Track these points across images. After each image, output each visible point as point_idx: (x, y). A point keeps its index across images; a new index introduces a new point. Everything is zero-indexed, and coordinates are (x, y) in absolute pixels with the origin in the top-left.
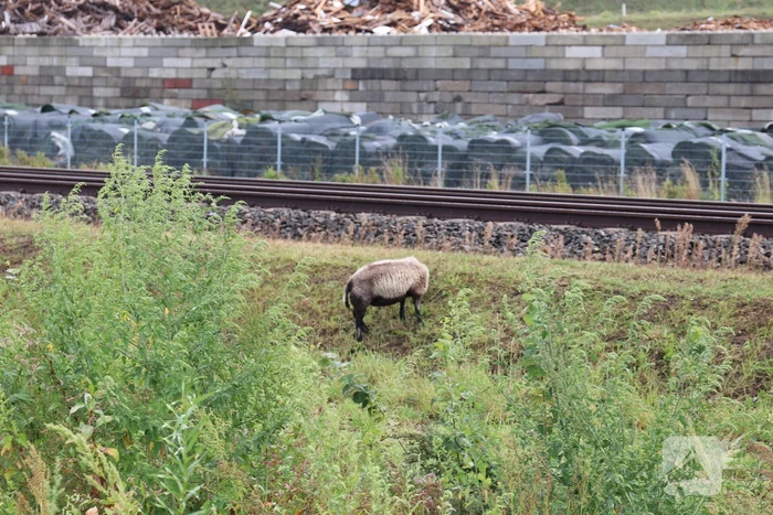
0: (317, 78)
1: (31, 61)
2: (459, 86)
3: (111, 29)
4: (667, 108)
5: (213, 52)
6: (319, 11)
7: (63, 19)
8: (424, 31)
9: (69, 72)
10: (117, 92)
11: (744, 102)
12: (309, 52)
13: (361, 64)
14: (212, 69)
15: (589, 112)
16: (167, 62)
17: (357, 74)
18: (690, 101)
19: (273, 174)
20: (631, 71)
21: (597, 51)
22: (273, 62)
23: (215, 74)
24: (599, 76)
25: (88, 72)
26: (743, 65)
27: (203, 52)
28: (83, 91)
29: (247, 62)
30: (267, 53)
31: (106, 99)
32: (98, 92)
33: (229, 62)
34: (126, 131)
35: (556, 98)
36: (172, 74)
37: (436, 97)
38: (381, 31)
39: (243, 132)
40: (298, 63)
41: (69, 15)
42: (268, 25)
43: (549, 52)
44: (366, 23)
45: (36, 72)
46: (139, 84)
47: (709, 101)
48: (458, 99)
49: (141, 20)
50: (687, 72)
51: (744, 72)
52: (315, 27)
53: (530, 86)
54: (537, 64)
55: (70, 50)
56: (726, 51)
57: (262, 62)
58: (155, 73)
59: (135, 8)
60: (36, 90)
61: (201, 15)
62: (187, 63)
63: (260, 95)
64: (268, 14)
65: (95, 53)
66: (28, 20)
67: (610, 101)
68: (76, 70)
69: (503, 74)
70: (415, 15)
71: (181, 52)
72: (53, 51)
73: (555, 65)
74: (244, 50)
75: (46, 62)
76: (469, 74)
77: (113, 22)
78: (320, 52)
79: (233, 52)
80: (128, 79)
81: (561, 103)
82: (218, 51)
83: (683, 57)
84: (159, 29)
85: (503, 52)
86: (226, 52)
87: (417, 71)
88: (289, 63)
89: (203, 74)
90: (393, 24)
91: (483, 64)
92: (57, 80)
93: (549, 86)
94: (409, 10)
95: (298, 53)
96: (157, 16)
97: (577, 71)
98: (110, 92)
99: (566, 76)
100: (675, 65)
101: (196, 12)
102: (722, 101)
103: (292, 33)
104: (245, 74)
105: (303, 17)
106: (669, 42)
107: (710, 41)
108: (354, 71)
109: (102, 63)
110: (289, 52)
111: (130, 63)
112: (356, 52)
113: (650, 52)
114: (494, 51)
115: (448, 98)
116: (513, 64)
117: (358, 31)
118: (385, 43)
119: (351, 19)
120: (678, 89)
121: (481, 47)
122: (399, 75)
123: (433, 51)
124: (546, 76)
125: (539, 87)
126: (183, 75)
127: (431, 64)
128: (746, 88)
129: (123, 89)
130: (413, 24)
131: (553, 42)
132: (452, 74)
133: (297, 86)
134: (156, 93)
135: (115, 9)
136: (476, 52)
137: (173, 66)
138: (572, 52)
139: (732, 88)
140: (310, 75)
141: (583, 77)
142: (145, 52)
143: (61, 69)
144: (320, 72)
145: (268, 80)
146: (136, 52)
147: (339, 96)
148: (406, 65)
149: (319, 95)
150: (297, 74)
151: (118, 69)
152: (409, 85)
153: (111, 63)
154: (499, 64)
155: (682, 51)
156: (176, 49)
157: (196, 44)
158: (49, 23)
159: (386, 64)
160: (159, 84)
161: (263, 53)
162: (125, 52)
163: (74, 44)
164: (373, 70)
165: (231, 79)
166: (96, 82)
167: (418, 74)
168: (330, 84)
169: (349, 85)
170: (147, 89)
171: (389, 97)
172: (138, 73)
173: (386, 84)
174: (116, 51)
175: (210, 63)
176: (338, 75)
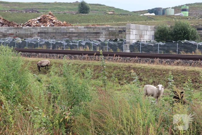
0: (33, 33)
2: (54, 34)
3: (1, 26)
4: (84, 37)
5: (17, 29)
6: (33, 23)
8: (49, 26)
10: (2, 36)
11: (95, 37)
12: (31, 29)
13: (39, 31)
15: (73, 38)
16: (10, 31)
17: (39, 33)
18: (88, 36)
19: (26, 48)
20: (79, 32)
21: (74, 29)
22: (26, 31)
23: (17, 33)
24: (75, 33)
26: (95, 31)
27: (15, 30)
29: (22, 31)
30: (25, 29)
33: (19, 31)
34: (3, 41)
35: (68, 36)
36: (10, 33)
37: (50, 36)
38: (42, 26)
39: (21, 41)
40: (30, 31)
42: (25, 25)
43: (67, 29)
44: (40, 25)
46: (5, 34)
47: (90, 36)
48: (54, 36)
49: (6, 25)
50: (87, 32)
51: (95, 32)
52: (32, 26)
53: (64, 34)
54: (65, 31)
56: (92, 29)
57: (24, 31)
58: (8, 33)
59: (5, 23)
61: (15, 24)
62: (13, 31)
63: (24, 36)
64: (25, 24)
67: (76, 36)
69: (60, 33)
70: (47, 24)
71: (12, 29)
73: (68, 31)
74: (21, 29)
76: (55, 33)
77: (1, 25)
78: (33, 29)
79: (20, 29)
80: (4, 34)
81: (69, 37)
83: (86, 30)
84: (8, 26)
85: (60, 29)
86: (19, 29)
87: (48, 32)
88: (28, 31)
89: (15, 33)
90: (44, 25)
91: (57, 31)
93: (67, 34)
94: (46, 23)
95: (30, 30)
96: (8, 24)
97: (71, 32)
99: (70, 33)
100: (85, 31)
101: (14, 23)
102: (92, 36)
103: (29, 27)
104: (22, 33)
105: (30, 24)
106: (84, 28)
107: (90, 28)
108: (38, 32)
110: (28, 29)
111: (4, 31)
112: (38, 29)
113: (82, 29)
114: (59, 29)
115: (52, 36)
116: (62, 31)
117: (39, 26)
118: (43, 28)
119: (38, 24)
120: (86, 35)
121: (57, 29)
122: (45, 33)
123: (50, 29)
124: (67, 33)
125: (66, 34)
126: (12, 33)
127: (50, 31)
128: (95, 35)
129: (3, 35)
130: (47, 25)
131: (67, 28)
132: (53, 33)
133: (30, 35)
134: (8, 36)
135: (1, 23)
136: (56, 29)
137: (11, 32)
138: (70, 29)
139: (93, 35)
140: (31, 33)
141: (72, 33)
142: (6, 30)
144: (33, 32)
145: (25, 34)
146: (5, 30)
147: (36, 36)
148: (46, 31)
149: (33, 36)
150: (30, 33)
151: (2, 32)
152: (46, 34)
154: (60, 31)
155: (86, 29)
157: (14, 28)
159: (43, 31)
160: (8, 34)
161: (24, 29)
162: (3, 29)
164: (41, 32)
165: (19, 34)
167: (48, 33)
168: (35, 34)
169: (37, 34)
170: (7, 35)
171: (43, 36)
172: (5, 33)
173: (43, 34)
174: (2, 29)
175: (16, 31)
176: (36, 33)
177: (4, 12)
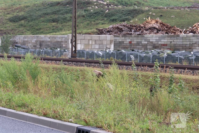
0: (193, 44)
1: (135, 40)
3: (155, 33)
5: (171, 38)
7: (144, 31)
9: (143, 43)
10: (152, 47)
14: (171, 42)
16: (162, 40)
22: (184, 40)
23: (172, 43)
25: (146, 43)
27: (169, 38)
28: (145, 47)
29: (178, 40)
31: (150, 48)
32: (148, 47)
33: (175, 40)
34: (145, 55)
36: (163, 43)
39: (167, 55)
40: (189, 41)
41: (146, 30)
42: (188, 32)
45: (136, 43)
46: (157, 45)
49: (162, 31)
52: (197, 32)
55: (143, 38)
57: (181, 40)
58: (160, 43)
59: (161, 28)
60: (136, 46)
62: (166, 40)
63: (181, 48)
64: (188, 30)
65: (148, 39)
66: (137, 31)
68: (144, 42)
71: (165, 38)
72: (139, 38)
74: (178, 38)
75: (138, 40)
77: (156, 31)
78: (194, 38)
79: (176, 38)
80: (154, 44)
82: (173, 38)
84: (166, 33)
86: (174, 38)
88: (187, 40)
89: (169, 43)
92: (140, 44)
95: (189, 38)
96: (166, 30)
98: (151, 47)
103: (192, 34)
104: (178, 43)
105: (195, 30)
109: (149, 41)
110: (187, 38)
111: (155, 41)
126: (165, 43)
129: (153, 46)
133: (189, 45)
134: (160, 47)
135: (157, 29)
137: (164, 41)
140: (191, 43)
142: (158, 38)
143: (141, 42)
144: (193, 43)
145: (183, 44)
146: (156, 38)
149: (193, 48)
150: (189, 43)
151: (152, 42)
153: (151, 41)
156: (164, 38)
158: (142, 32)
160: (160, 45)
161: (182, 38)
162: (154, 38)
163: (144, 37)
165: (175, 44)
166: (148, 45)
168: (195, 45)
170: (158, 46)
172: (156, 43)
175: (171, 41)
176: (197, 43)
177: (178, 10)
